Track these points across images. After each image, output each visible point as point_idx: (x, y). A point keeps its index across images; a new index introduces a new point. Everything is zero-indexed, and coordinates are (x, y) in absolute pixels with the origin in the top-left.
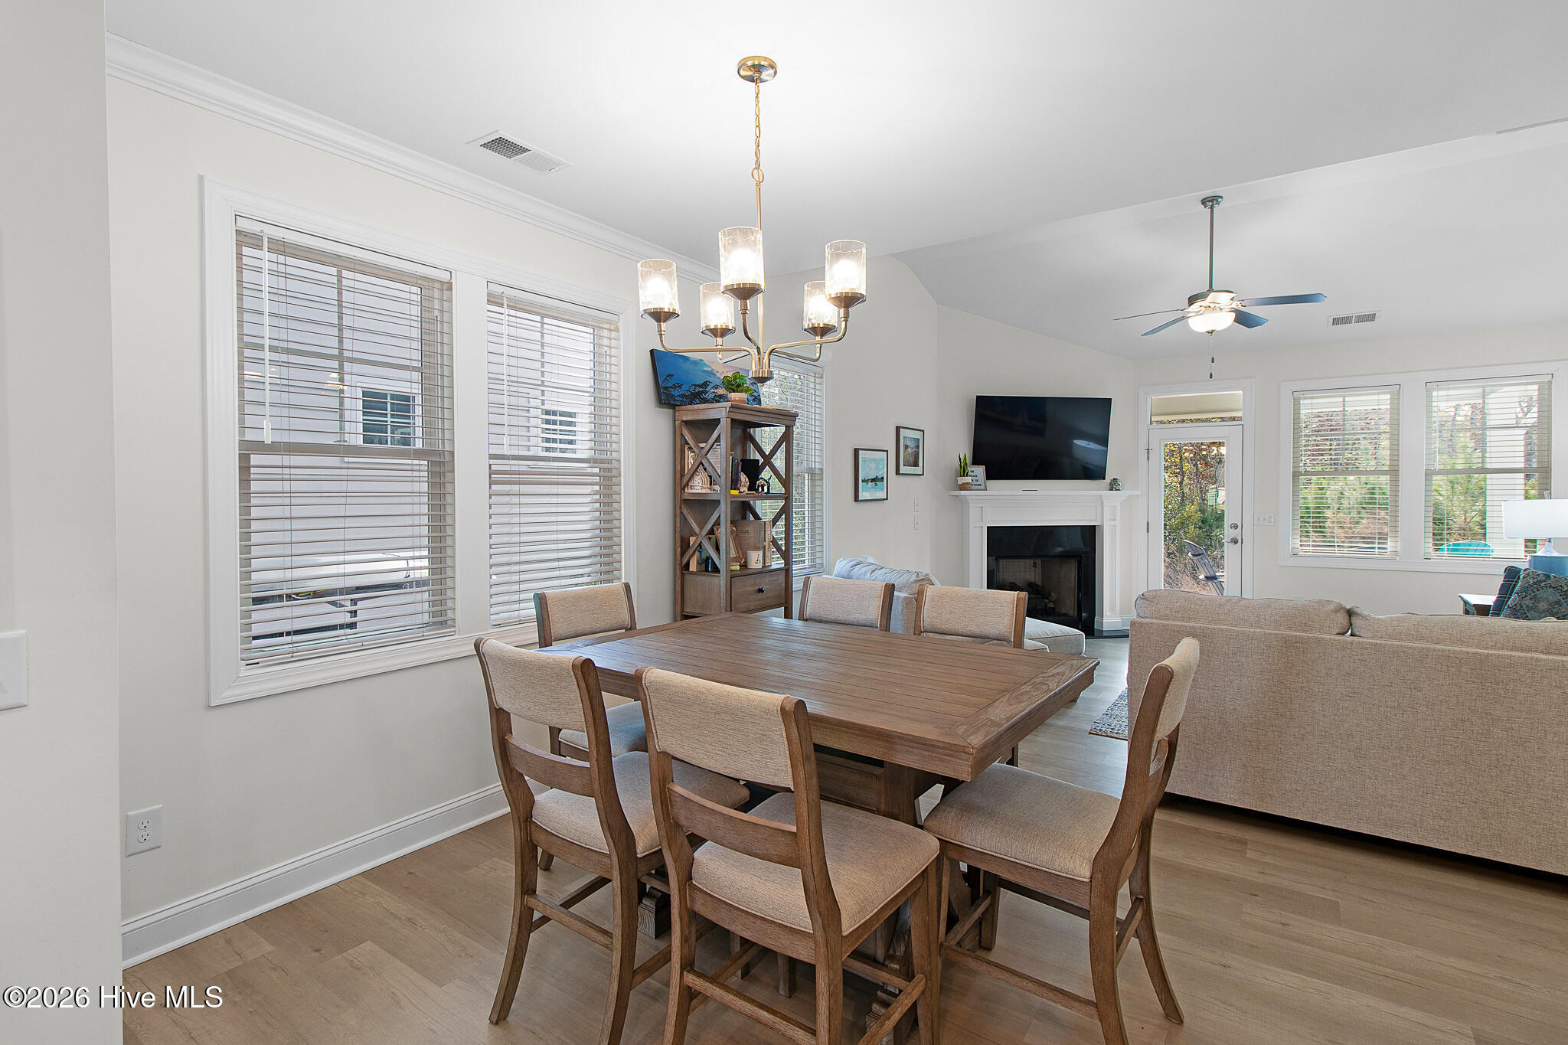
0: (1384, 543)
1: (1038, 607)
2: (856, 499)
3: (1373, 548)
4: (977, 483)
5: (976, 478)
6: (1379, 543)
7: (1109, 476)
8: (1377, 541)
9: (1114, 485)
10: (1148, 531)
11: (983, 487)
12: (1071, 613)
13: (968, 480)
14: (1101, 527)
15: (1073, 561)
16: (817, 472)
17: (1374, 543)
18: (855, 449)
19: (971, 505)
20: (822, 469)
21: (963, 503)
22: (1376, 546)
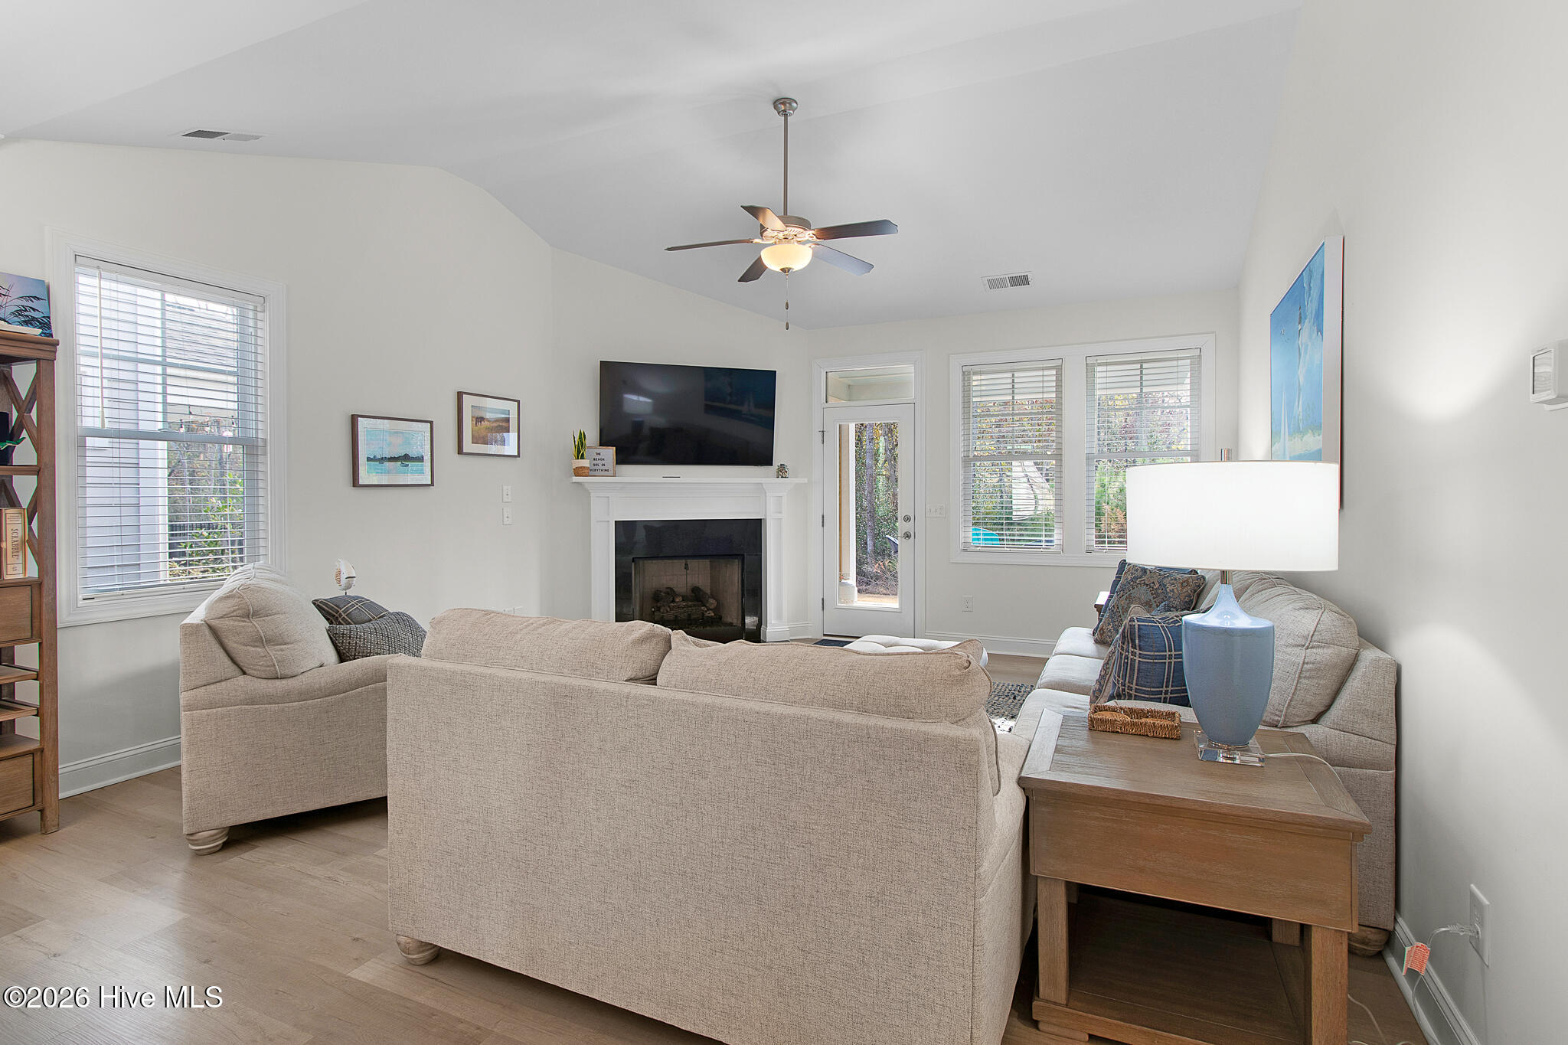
0: (1050, 536)
1: (693, 617)
2: (355, 482)
3: (1040, 541)
4: (604, 468)
5: (603, 462)
6: (1046, 536)
7: (777, 460)
8: (1044, 533)
9: (782, 471)
10: (823, 526)
11: (611, 473)
12: (735, 621)
13: (585, 463)
14: (765, 520)
15: (736, 561)
16: (260, 443)
17: (1041, 536)
18: (352, 415)
19: (592, 495)
20: (265, 441)
21: (583, 491)
22: (1043, 538)
